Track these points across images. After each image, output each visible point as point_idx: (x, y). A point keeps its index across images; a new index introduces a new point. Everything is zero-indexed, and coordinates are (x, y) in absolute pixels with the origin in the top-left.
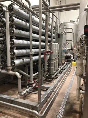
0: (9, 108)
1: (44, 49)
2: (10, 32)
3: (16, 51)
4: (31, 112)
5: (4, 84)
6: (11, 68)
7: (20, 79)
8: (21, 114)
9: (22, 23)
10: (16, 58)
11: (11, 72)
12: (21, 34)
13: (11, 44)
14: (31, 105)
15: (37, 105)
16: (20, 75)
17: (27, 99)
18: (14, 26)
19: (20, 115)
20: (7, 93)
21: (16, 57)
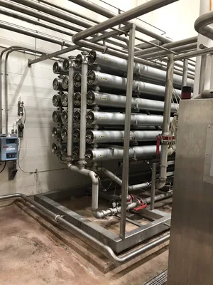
0: (75, 235)
1: (160, 132)
2: (88, 98)
3: (96, 133)
4: (101, 246)
5: (86, 195)
6: (84, 162)
7: (96, 184)
8: (88, 249)
9: (114, 79)
10: (96, 145)
11: (84, 170)
12: (109, 101)
13: (87, 119)
14: (107, 236)
15: (117, 239)
16: (96, 177)
17: (112, 229)
18: (98, 88)
19: (86, 250)
20: (82, 211)
21: (98, 144)
